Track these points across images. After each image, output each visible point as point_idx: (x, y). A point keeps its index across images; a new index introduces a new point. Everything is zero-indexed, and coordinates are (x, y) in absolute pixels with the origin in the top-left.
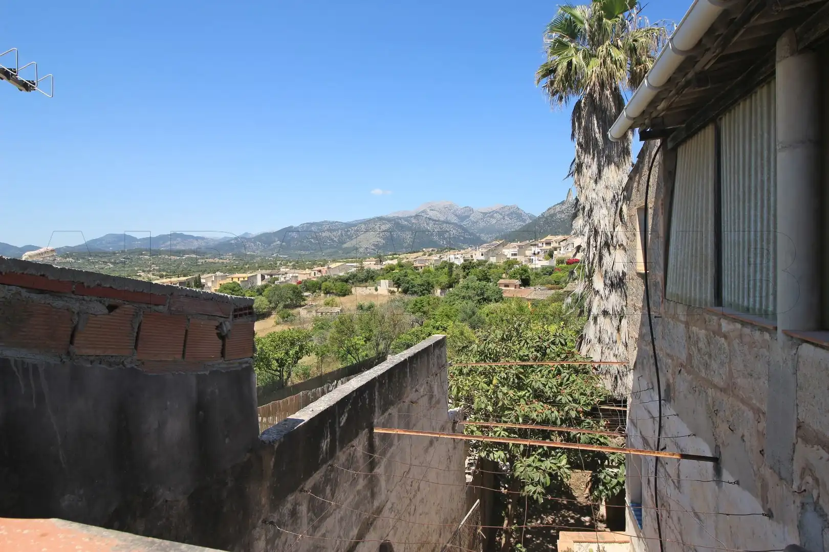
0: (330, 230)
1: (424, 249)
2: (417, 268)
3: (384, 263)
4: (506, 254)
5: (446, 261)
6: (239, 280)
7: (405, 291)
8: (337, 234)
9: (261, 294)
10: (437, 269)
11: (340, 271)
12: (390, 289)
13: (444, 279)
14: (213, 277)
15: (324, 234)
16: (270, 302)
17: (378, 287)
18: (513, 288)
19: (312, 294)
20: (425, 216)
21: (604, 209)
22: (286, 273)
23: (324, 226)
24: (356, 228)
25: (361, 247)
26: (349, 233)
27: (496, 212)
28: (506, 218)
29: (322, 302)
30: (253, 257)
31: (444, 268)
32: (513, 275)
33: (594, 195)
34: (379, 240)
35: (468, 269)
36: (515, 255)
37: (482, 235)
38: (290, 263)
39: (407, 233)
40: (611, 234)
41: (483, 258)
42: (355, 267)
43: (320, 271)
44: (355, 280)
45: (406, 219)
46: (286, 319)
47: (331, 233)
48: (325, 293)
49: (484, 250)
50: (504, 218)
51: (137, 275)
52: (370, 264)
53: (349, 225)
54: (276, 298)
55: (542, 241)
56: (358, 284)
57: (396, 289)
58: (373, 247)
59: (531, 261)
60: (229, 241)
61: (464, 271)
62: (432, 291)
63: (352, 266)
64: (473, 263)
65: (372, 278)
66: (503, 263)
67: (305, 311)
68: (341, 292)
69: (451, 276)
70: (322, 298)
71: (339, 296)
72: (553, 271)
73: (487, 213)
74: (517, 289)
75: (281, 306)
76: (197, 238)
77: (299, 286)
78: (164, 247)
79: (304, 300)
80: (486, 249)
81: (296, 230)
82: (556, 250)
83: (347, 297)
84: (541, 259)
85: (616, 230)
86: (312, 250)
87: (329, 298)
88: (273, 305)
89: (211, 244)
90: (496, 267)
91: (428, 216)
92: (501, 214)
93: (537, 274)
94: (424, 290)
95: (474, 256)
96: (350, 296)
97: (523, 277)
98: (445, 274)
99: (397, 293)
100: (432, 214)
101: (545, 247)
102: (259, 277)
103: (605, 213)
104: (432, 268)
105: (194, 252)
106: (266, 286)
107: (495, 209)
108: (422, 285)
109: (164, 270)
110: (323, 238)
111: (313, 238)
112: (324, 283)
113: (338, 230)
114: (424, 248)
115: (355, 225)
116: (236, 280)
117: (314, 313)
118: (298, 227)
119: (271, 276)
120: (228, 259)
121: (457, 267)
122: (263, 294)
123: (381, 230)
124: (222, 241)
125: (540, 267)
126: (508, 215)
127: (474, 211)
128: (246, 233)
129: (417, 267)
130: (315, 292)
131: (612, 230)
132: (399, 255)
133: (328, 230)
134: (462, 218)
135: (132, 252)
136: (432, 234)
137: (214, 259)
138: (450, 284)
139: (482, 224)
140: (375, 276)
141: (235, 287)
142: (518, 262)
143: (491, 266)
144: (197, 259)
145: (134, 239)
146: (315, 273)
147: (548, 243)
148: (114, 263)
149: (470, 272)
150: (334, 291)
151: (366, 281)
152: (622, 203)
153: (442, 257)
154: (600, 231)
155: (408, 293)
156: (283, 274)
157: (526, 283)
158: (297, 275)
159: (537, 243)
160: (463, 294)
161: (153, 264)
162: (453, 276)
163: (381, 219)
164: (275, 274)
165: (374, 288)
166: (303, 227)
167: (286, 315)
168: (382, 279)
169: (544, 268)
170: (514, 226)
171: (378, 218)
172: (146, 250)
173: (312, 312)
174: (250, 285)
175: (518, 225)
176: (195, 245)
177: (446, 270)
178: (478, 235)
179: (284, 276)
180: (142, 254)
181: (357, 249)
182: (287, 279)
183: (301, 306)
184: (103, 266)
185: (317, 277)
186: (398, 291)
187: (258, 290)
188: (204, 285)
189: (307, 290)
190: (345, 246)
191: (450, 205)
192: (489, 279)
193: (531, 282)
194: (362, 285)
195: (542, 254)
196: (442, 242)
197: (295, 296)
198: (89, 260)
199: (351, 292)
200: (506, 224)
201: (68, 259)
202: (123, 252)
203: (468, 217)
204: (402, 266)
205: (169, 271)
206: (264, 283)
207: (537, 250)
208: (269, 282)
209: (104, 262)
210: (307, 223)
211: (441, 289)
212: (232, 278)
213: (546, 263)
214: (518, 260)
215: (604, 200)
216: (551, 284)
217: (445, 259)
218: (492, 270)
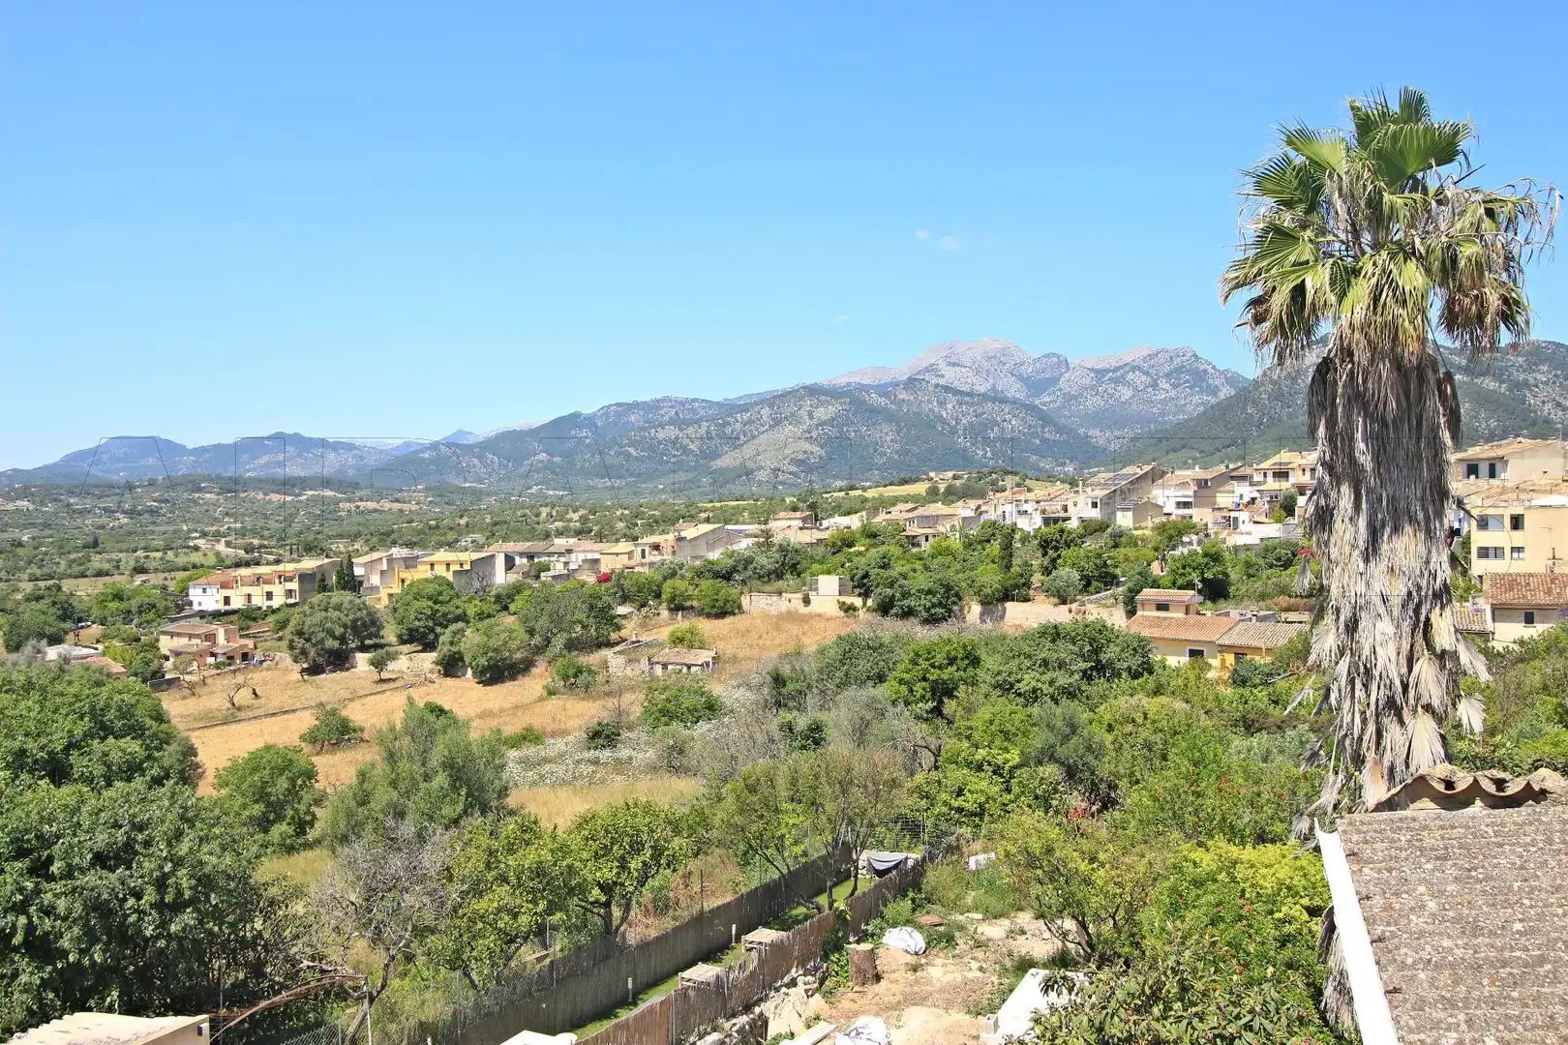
0: (679, 422)
1: (932, 474)
2: (915, 541)
3: (825, 524)
4: (1160, 503)
5: (995, 523)
6: (448, 569)
7: (884, 608)
8: (696, 432)
9: (506, 608)
10: (969, 545)
11: (711, 547)
12: (843, 599)
13: (991, 577)
14: (385, 561)
15: (662, 435)
16: (531, 632)
17: (813, 596)
18: (1181, 615)
19: (639, 610)
20: (934, 381)
21: (1387, 619)
22: (569, 551)
23: (662, 412)
24: (746, 416)
25: (759, 469)
26: (728, 430)
27: (1134, 369)
28: (1163, 384)
29: (664, 634)
30: (478, 495)
31: (988, 541)
32: (1181, 571)
33: (1361, 588)
34: (807, 446)
35: (1056, 549)
36: (1187, 505)
37: (1094, 432)
38: (574, 512)
39: (886, 428)
40: (1402, 682)
41: (1095, 514)
42: (748, 536)
43: (656, 547)
44: (749, 573)
45: (883, 390)
46: (573, 680)
47: (681, 430)
48: (670, 610)
49: (1100, 493)
50: (1155, 385)
51: (188, 547)
52: (788, 529)
53: (730, 408)
54: (543, 623)
55: (1262, 466)
56: (756, 583)
57: (858, 602)
58: (793, 468)
59: (1232, 524)
60: (416, 452)
61: (1045, 554)
62: (956, 608)
63: (740, 531)
64: (1069, 533)
65: (795, 569)
66: (1153, 529)
67: (621, 660)
68: (713, 607)
69: (1008, 567)
70: (666, 625)
71: (709, 616)
72: (1294, 555)
73: (1108, 371)
74: (1193, 618)
75: (559, 642)
76: (336, 446)
77: (604, 586)
78: (254, 470)
79: (619, 628)
80: (1105, 486)
81: (589, 421)
82: (1302, 494)
83: (729, 620)
84: (1262, 519)
85: (1416, 669)
86: (631, 475)
87: (682, 623)
88: (537, 640)
89: (372, 461)
90: (1133, 542)
91: (942, 382)
92: (1147, 374)
93: (1248, 565)
94: (934, 606)
95: (1070, 508)
96: (738, 617)
97: (1208, 575)
98: (993, 562)
99: (861, 613)
100: (950, 376)
101: (1272, 484)
102: (500, 562)
103: (1387, 631)
104: (956, 542)
105: (326, 483)
106: (517, 589)
107: (1128, 360)
108: (930, 592)
109: (254, 532)
110: (660, 443)
111: (632, 444)
112: (669, 582)
113: (698, 422)
114: (932, 470)
115: (744, 408)
116: (440, 570)
117: (644, 665)
118: (594, 415)
119: (531, 557)
120: (416, 501)
121: (1025, 539)
122: (512, 607)
123: (815, 421)
124: (397, 453)
125: (1258, 541)
126: (1168, 376)
127: (1071, 366)
128: (461, 433)
129: (914, 537)
130: (643, 605)
131: (1404, 670)
132: (864, 489)
133: (671, 422)
134: (1036, 385)
135: (172, 484)
136: (953, 432)
137: (378, 502)
138: (1006, 589)
139: (1093, 402)
140: (804, 563)
141: (440, 593)
142: (1194, 527)
143: (1118, 539)
144: (337, 502)
145: (180, 449)
146: (643, 551)
147: (1281, 474)
148: (132, 513)
149: (1059, 556)
150: (695, 603)
151: (780, 576)
152: (1428, 607)
153: (983, 508)
154: (1376, 673)
155: (894, 611)
156: (560, 554)
157: (1216, 591)
158: (597, 556)
159: (1248, 471)
160: (1042, 655)
161: (227, 514)
162: (1016, 569)
163: (813, 391)
164: (539, 554)
165: (800, 596)
166: (607, 415)
167: (572, 671)
168: (822, 573)
169: (1267, 548)
170: (1185, 405)
171: (804, 388)
172: (209, 478)
173: (638, 661)
174: (477, 585)
175: (1195, 403)
176: (330, 465)
177: (995, 548)
178: (1082, 431)
179: (563, 559)
180: (199, 490)
181: (749, 473)
182: (572, 566)
183: (609, 644)
184: (104, 520)
185: (651, 565)
186: (865, 604)
187: (498, 598)
188: (361, 583)
189: (625, 599)
190: (719, 463)
191: (1005, 352)
192: (1115, 576)
193: (1232, 589)
194: (767, 588)
195: (1263, 505)
196: (980, 453)
197: (596, 617)
198: (69, 505)
199: (740, 607)
200: (1164, 401)
201: (19, 503)
202: (152, 483)
203: (1055, 381)
204: (874, 536)
205: (266, 533)
206: (513, 577)
207: (1246, 491)
208: (526, 575)
209: (105, 510)
210: (618, 405)
211: (983, 603)
212: (432, 565)
213: (1272, 530)
214: (1195, 520)
215: (1384, 600)
216: (1290, 596)
217: (991, 515)
218: (1122, 551)
